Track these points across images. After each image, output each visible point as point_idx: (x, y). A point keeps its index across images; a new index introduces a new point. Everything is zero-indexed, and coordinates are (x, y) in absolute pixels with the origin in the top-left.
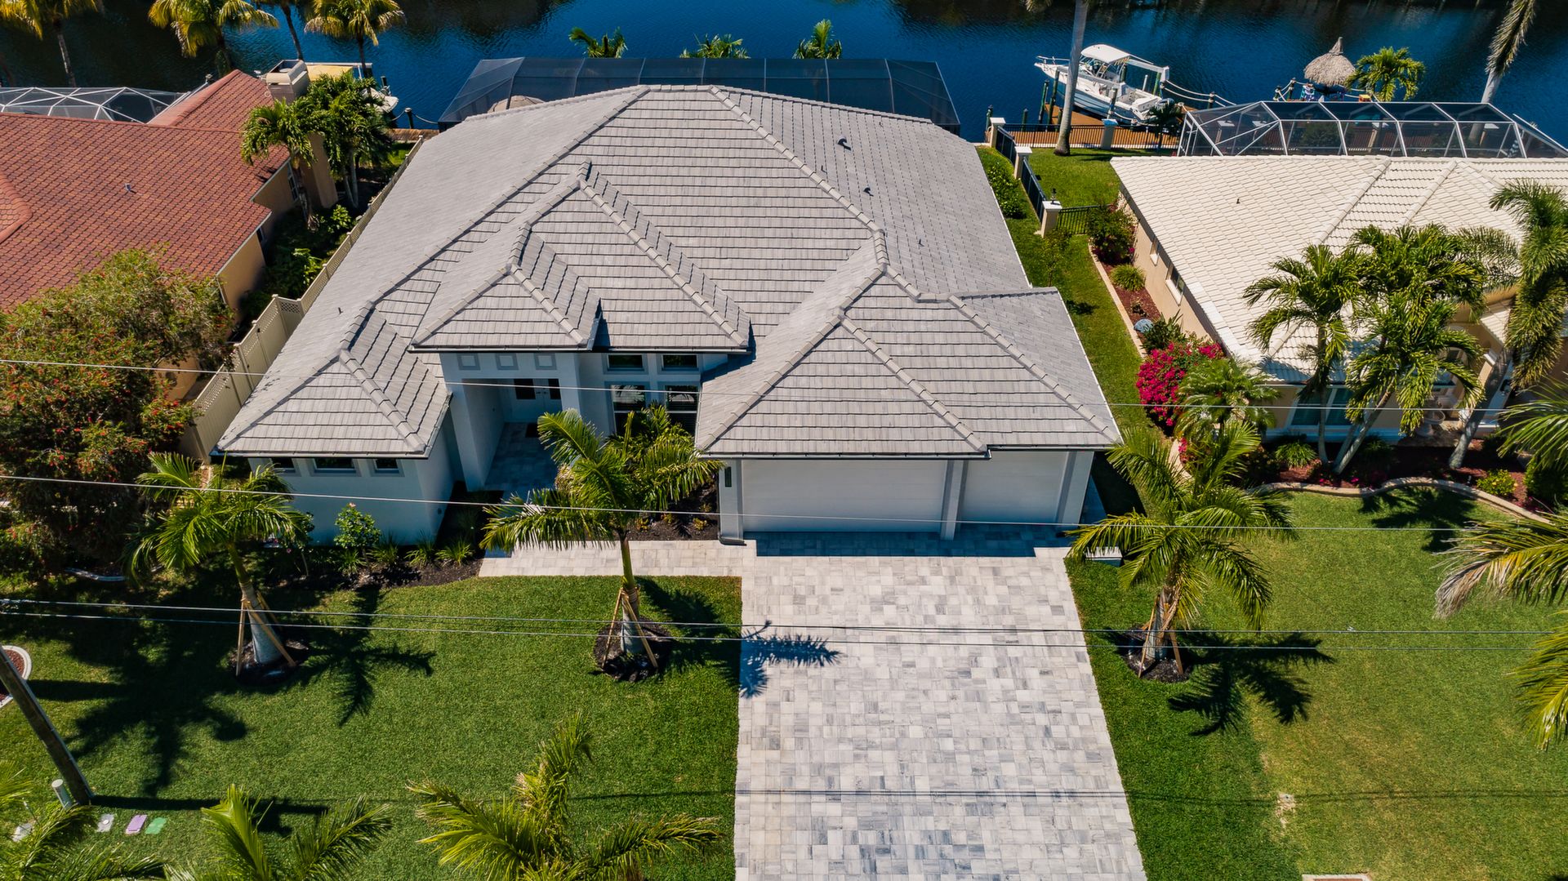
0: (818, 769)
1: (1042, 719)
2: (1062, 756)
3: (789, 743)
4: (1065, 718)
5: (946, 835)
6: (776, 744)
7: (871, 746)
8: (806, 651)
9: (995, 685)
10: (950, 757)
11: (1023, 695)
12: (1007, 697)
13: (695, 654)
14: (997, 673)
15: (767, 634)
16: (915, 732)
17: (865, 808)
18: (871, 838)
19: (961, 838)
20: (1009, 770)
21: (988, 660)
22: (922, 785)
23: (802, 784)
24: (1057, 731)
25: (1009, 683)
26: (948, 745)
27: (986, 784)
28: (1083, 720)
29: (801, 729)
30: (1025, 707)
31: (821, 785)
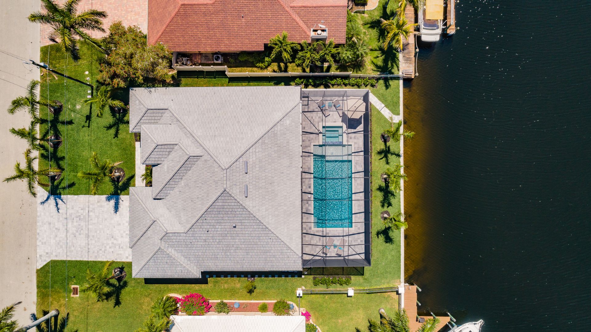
0: (94, 209)
1: (103, 249)
2: (96, 251)
3: (99, 204)
4: (103, 254)
5: (82, 229)
6: (98, 202)
7: (98, 219)
8: (116, 208)
9: (110, 242)
10: (96, 232)
11: (108, 247)
12: (108, 244)
13: (116, 187)
14: (113, 243)
15: (120, 201)
16: (101, 226)
17: (87, 216)
18: (82, 217)
19: (82, 232)
20: (93, 242)
21: (115, 242)
22: (90, 227)
23: (91, 206)
24: (101, 252)
25: (111, 245)
26: (98, 232)
27: (91, 237)
28: (103, 257)
29: (101, 206)
30: (105, 247)
31: (90, 209)
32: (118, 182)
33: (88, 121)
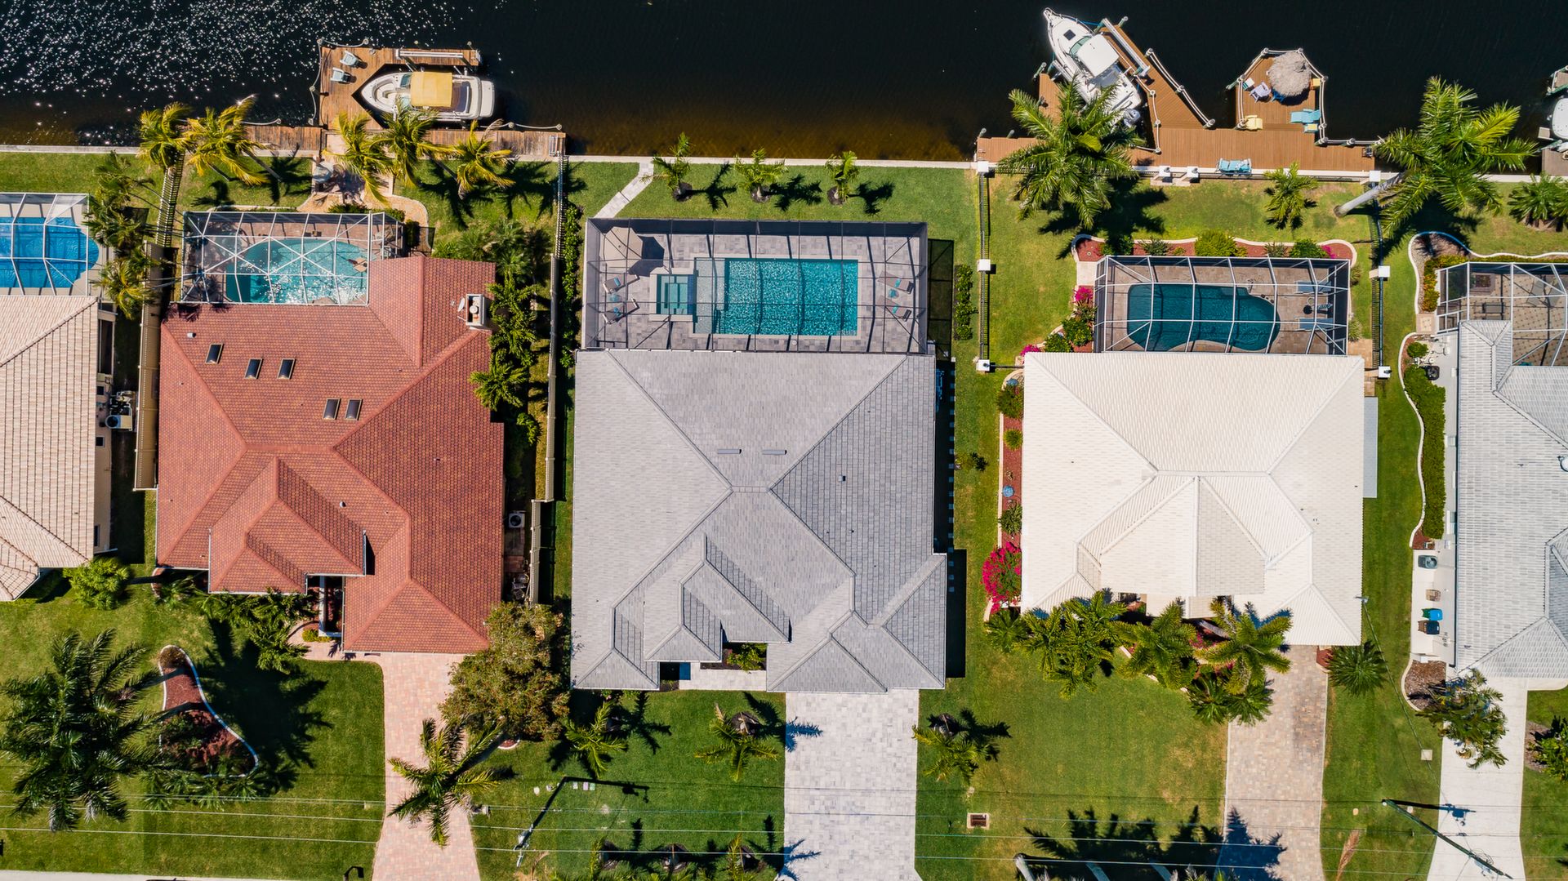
0: (813, 778)
1: (894, 760)
2: (898, 775)
3: (803, 768)
4: (902, 760)
5: (853, 803)
6: (798, 768)
7: (832, 769)
8: (811, 731)
9: (880, 745)
10: (859, 774)
11: (889, 750)
12: (883, 750)
13: (770, 731)
14: (881, 740)
15: (796, 723)
16: (848, 764)
17: (827, 793)
18: (828, 803)
19: (858, 804)
20: (879, 780)
21: (879, 735)
22: (848, 786)
23: (807, 784)
24: (899, 765)
25: (885, 744)
26: (859, 770)
27: (869, 785)
28: (909, 761)
29: (807, 762)
30: (889, 755)
31: (813, 786)
32: (759, 726)
33: (636, 790)
